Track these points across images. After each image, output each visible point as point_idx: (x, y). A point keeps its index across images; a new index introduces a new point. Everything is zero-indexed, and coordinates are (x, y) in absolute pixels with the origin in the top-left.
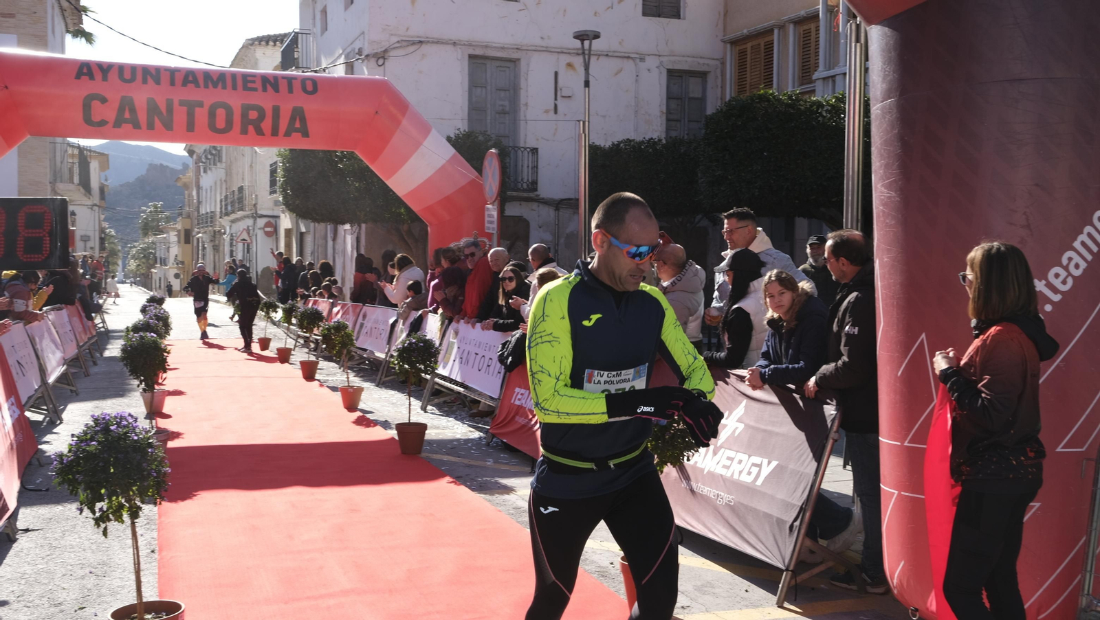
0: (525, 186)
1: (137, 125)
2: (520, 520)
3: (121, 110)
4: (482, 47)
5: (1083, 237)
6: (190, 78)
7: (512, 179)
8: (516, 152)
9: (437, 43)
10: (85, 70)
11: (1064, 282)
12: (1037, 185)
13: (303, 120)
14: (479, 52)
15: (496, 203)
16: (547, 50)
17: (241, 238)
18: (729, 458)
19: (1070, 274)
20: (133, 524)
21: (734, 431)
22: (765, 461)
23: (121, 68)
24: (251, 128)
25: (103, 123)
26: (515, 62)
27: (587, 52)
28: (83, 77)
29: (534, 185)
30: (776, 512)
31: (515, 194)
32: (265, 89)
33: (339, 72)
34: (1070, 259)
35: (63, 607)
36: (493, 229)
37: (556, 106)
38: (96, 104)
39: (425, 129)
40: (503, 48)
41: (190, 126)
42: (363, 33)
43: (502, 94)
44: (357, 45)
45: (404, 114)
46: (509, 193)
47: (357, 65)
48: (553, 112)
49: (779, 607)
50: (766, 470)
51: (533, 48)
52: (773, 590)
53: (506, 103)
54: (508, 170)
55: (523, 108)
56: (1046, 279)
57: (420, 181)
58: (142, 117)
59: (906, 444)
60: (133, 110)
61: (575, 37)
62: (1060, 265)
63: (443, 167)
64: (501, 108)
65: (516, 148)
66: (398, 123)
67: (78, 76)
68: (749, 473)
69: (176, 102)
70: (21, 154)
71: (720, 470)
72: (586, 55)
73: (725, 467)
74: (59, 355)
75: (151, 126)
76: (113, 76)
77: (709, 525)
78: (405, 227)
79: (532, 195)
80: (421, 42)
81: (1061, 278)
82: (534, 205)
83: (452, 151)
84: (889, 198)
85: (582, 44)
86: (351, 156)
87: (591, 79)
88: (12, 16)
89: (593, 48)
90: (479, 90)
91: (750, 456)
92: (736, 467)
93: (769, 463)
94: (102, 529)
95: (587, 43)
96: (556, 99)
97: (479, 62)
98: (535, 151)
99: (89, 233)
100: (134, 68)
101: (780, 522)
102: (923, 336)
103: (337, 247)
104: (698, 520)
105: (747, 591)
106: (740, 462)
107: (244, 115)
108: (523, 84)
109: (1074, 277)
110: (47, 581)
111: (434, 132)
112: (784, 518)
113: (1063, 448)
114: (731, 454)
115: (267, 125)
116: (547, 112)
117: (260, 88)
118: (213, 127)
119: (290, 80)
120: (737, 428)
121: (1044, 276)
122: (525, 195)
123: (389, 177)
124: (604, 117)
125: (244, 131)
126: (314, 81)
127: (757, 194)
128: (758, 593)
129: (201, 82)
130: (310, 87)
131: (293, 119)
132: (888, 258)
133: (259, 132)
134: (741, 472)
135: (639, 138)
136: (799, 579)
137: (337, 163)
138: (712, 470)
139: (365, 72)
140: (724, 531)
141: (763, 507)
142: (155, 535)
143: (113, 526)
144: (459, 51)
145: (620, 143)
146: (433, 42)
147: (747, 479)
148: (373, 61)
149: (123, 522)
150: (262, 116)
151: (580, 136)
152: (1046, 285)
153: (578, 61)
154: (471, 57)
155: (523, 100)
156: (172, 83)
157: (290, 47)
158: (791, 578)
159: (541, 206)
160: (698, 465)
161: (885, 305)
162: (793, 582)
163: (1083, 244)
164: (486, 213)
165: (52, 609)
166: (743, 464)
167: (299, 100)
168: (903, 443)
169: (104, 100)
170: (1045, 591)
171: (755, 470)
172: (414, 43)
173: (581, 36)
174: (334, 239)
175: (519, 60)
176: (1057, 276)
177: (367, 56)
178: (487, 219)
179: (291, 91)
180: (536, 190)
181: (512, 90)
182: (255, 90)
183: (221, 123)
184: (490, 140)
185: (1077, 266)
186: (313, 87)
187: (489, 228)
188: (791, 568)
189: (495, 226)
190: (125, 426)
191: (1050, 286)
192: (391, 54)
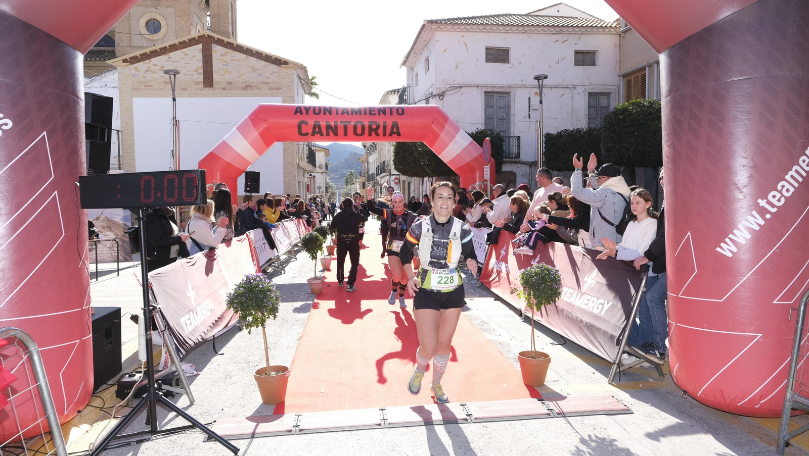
0: (514, 155)
1: (322, 135)
2: (482, 328)
3: (314, 127)
4: (491, 87)
6: (345, 112)
7: (507, 153)
8: (509, 139)
9: (469, 86)
10: (299, 110)
11: (779, 200)
12: (761, 142)
13: (397, 128)
14: (490, 90)
15: (489, 165)
16: (525, 87)
17: (384, 185)
18: (587, 300)
19: (783, 195)
20: (264, 328)
21: (591, 285)
22: (606, 302)
23: (314, 108)
24: (373, 133)
25: (307, 134)
26: (508, 93)
27: (541, 86)
28: (298, 113)
29: (519, 154)
30: (610, 331)
31: (508, 160)
32: (379, 114)
33: (423, 104)
34: (783, 186)
35: (249, 364)
36: (488, 178)
37: (529, 114)
38: (303, 125)
39: (457, 130)
40: (502, 87)
41: (346, 134)
42: (433, 84)
43: (502, 110)
44: (430, 91)
45: (446, 122)
46: (504, 160)
47: (430, 99)
48: (528, 118)
49: (609, 383)
50: (606, 307)
51: (517, 86)
52: (607, 375)
53: (504, 115)
54: (504, 148)
55: (512, 116)
56: (767, 199)
57: (454, 155)
58: (324, 131)
59: (679, 296)
60: (320, 127)
61: (534, 79)
62: (777, 190)
63: (466, 148)
64: (501, 117)
65: (509, 137)
66: (444, 127)
67: (295, 113)
68: (598, 308)
69: (339, 123)
70: (285, 150)
71: (583, 307)
72: (541, 87)
73: (587, 304)
74: (288, 241)
75: (328, 135)
76: (311, 112)
77: (577, 336)
78: (453, 178)
79: (517, 160)
80: (461, 87)
81: (777, 198)
82: (519, 165)
83: (471, 139)
84: (670, 153)
85: (539, 82)
86: (423, 144)
87: (543, 99)
88: (280, 89)
89: (544, 84)
90: (490, 108)
91: (598, 299)
92: (591, 305)
93: (608, 303)
94: (248, 330)
95: (541, 81)
96: (529, 111)
97: (489, 95)
98: (519, 138)
99: (321, 185)
100: (320, 108)
101: (612, 337)
102: (689, 233)
103: (423, 189)
104: (572, 333)
105: (594, 373)
106: (593, 302)
107: (370, 127)
108: (512, 105)
109: (785, 197)
110: (247, 351)
111: (461, 129)
112: (614, 334)
113: (777, 301)
114: (589, 297)
115: (380, 131)
116: (525, 118)
117: (377, 114)
118: (355, 133)
119: (391, 109)
120: (592, 283)
122: (514, 160)
123: (439, 154)
124: (554, 119)
125: (370, 135)
126: (403, 109)
127: (632, 155)
128: (599, 376)
129: (350, 113)
130: (400, 112)
131: (392, 128)
132: (669, 188)
133: (377, 135)
134: (593, 307)
135: (571, 129)
136: (622, 369)
137: (418, 148)
138: (579, 306)
139: (433, 103)
140: (584, 340)
141: (604, 327)
142: (302, 330)
143: (253, 329)
144: (480, 90)
145: (561, 132)
146: (467, 86)
147: (596, 311)
148: (438, 97)
149: (257, 327)
150: (378, 127)
151: (538, 128)
152: (766, 202)
153: (538, 91)
154: (485, 92)
155: (512, 113)
156: (337, 114)
157: (402, 94)
158: (617, 368)
159: (522, 165)
160: (572, 303)
161: (668, 215)
162: (618, 370)
163: (792, 177)
164: (485, 170)
165: (245, 364)
166: (595, 303)
167: (396, 119)
168: (678, 295)
169: (307, 124)
170: (764, 386)
171: (600, 306)
172: (457, 88)
173: (538, 78)
174: (422, 185)
175: (510, 92)
176: (774, 197)
177: (435, 95)
178: (485, 173)
179: (391, 114)
180: (519, 157)
181: (508, 108)
182: (375, 114)
183: (359, 131)
184: (493, 133)
185: (788, 191)
186: (401, 112)
187: (486, 177)
188: (617, 363)
189: (489, 176)
190: (258, 281)
191: (769, 203)
192: (446, 93)
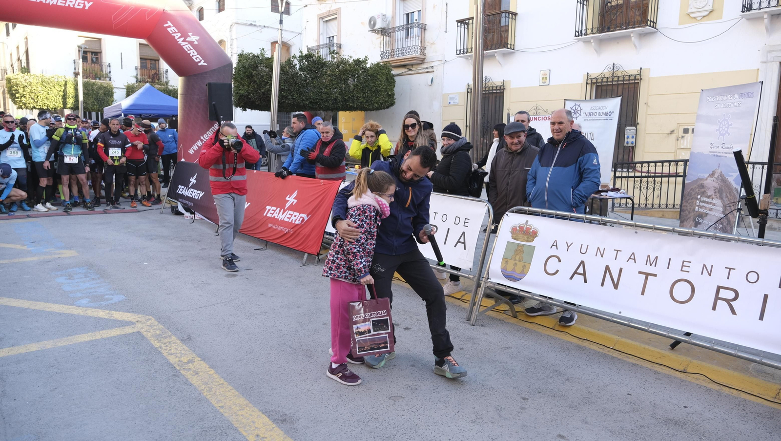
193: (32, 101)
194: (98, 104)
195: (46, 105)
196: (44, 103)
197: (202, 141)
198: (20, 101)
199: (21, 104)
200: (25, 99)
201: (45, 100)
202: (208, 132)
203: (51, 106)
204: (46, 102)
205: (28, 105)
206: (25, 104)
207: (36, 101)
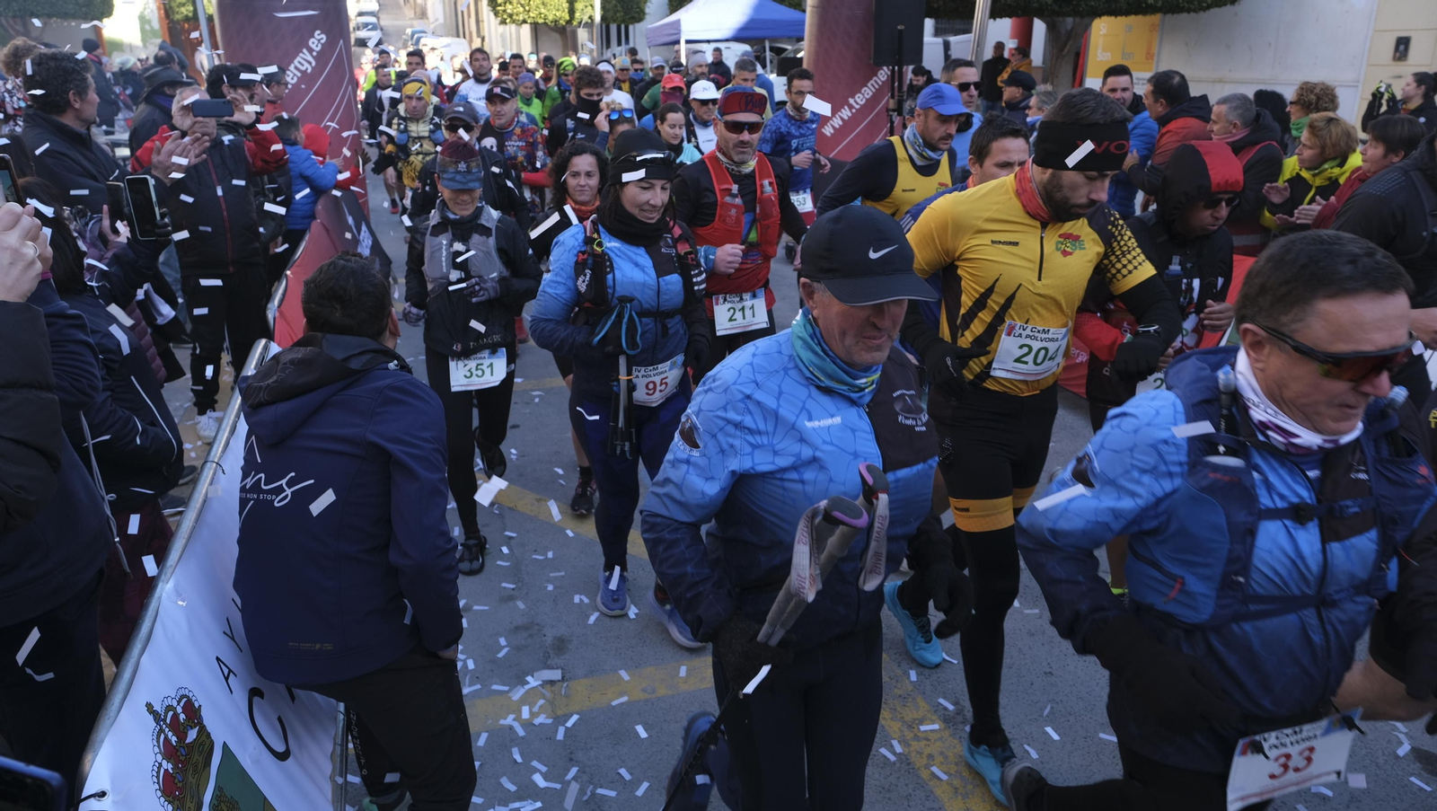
5: (872, 82)
121: (853, 97)
193: (521, 9)
194: (623, 8)
195: (542, 16)
196: (540, 14)
197: (851, 107)
198: (505, 11)
199: (505, 16)
200: (510, 7)
201: (541, 6)
202: (865, 88)
203: (551, 18)
204: (543, 11)
205: (515, 17)
206: (511, 16)
207: (527, 8)
